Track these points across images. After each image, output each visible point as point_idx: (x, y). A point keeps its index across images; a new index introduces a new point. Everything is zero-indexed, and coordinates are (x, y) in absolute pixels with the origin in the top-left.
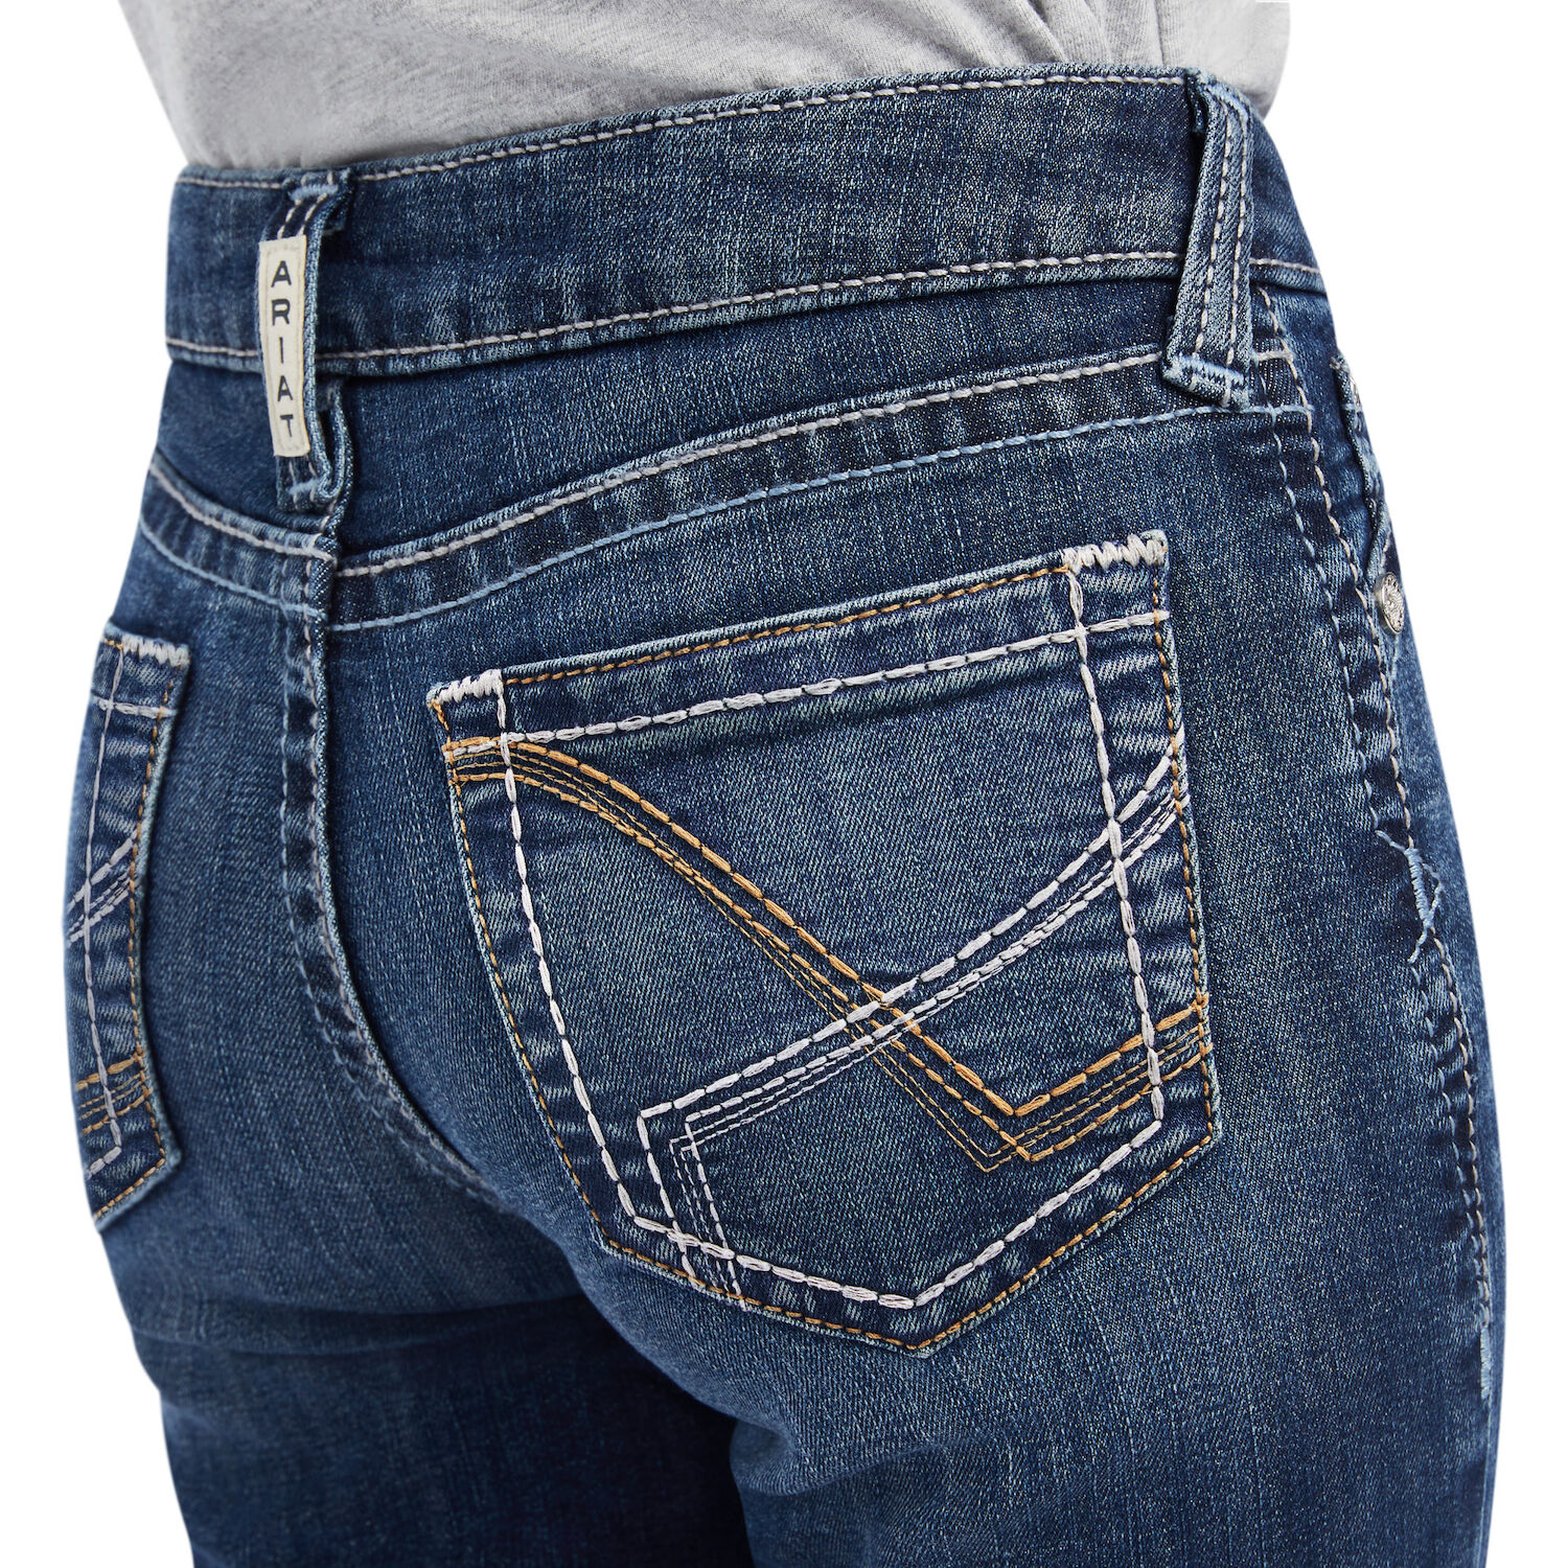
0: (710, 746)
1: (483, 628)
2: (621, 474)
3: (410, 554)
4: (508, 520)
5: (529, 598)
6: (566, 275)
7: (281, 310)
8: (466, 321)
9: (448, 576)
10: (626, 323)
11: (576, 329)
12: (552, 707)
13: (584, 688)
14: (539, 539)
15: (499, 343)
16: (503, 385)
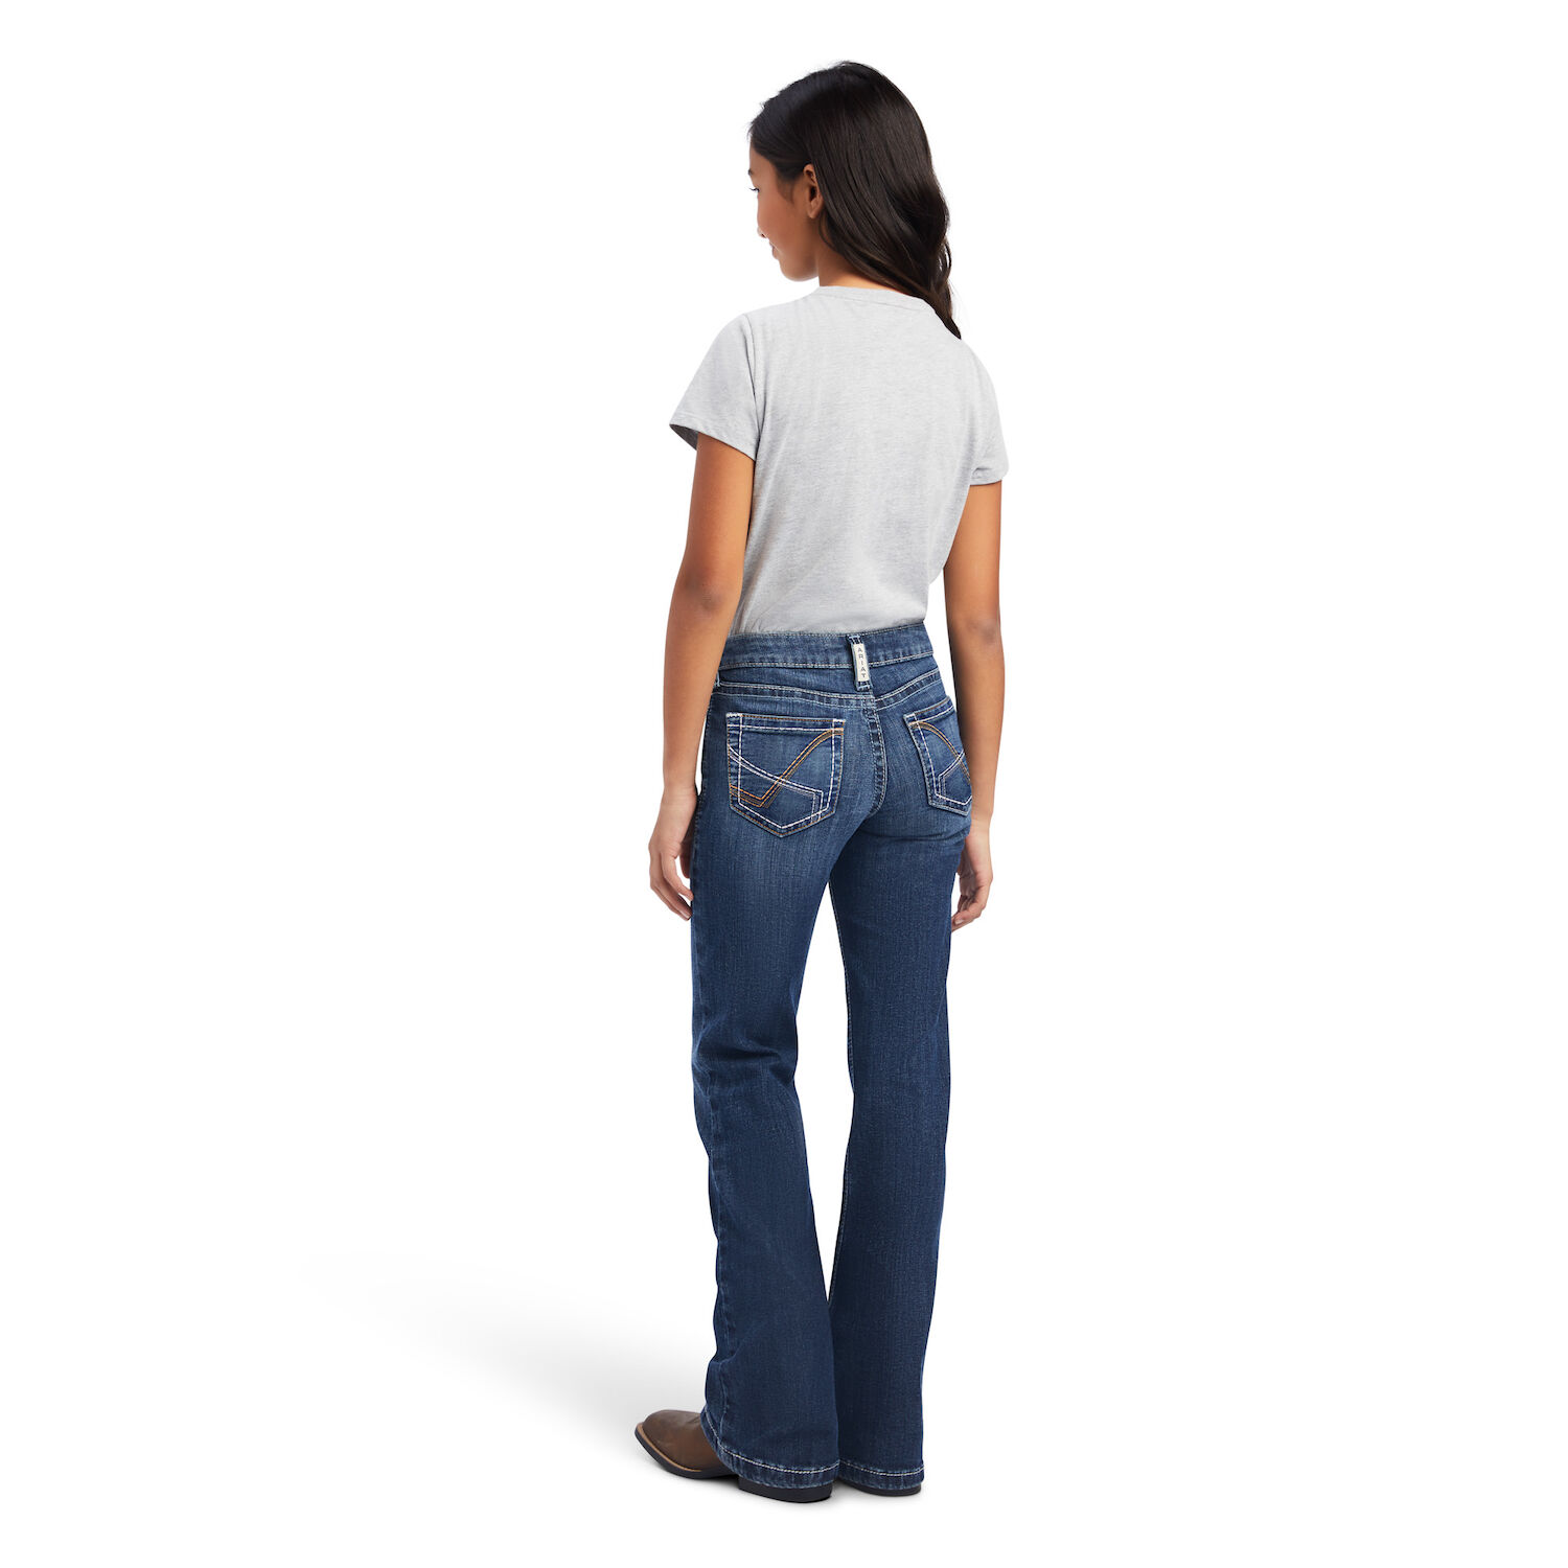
0: (941, 720)
1: (905, 705)
2: (916, 680)
3: (888, 696)
4: (903, 689)
5: (911, 701)
6: (900, 650)
7: (861, 656)
8: (886, 658)
9: (896, 698)
10: (908, 658)
11: (902, 659)
12: (922, 717)
13: (926, 714)
14: (908, 691)
15: (891, 661)
16: (893, 668)
